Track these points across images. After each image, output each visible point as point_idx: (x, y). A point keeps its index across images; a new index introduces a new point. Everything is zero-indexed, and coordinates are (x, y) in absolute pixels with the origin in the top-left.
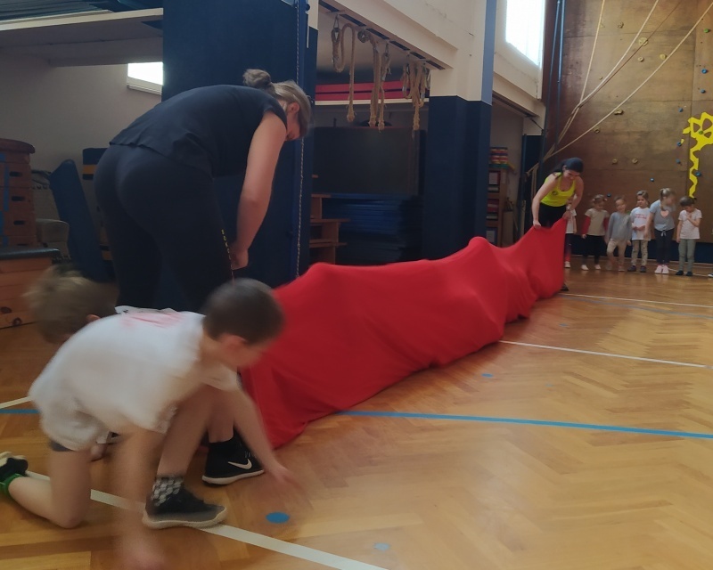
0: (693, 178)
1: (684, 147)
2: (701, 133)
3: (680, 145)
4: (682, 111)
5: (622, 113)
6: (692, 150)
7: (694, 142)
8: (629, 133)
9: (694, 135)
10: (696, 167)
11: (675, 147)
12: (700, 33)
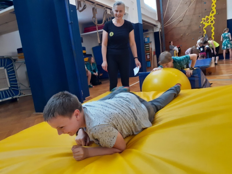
1: (201, 27)
4: (199, 17)
5: (182, 20)
6: (204, 28)
7: (204, 25)
10: (205, 33)
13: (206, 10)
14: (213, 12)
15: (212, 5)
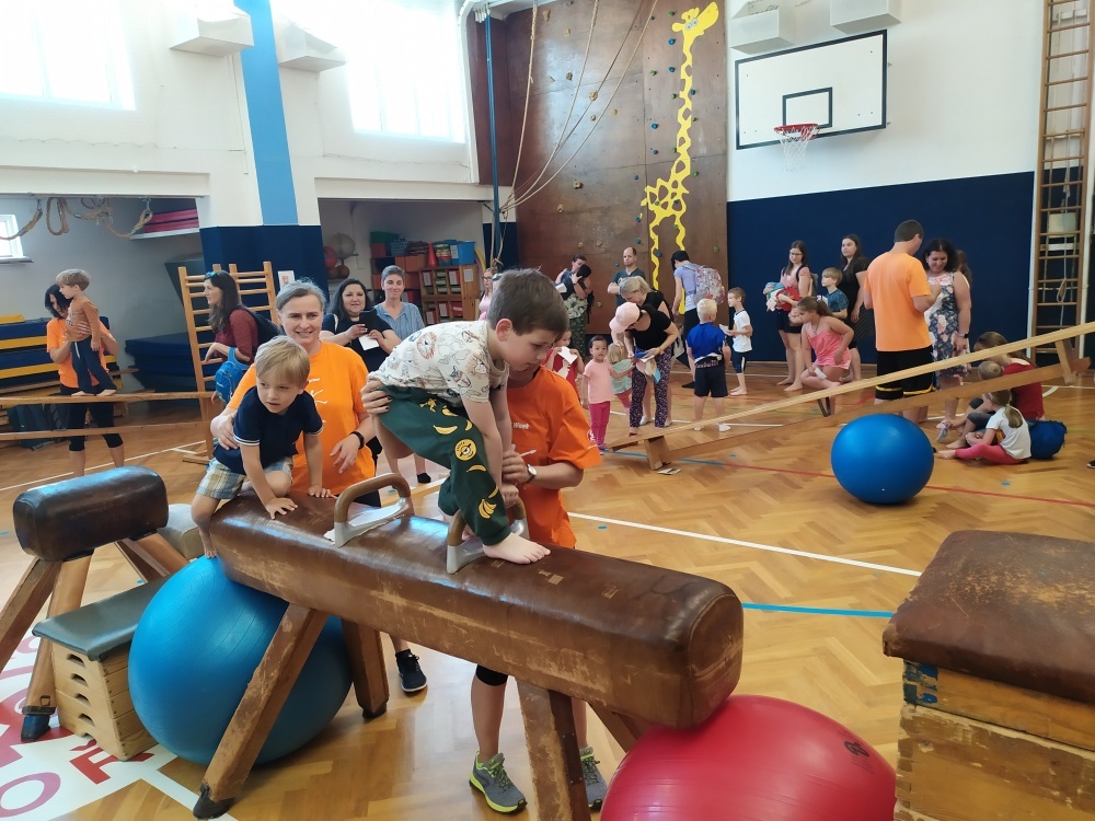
0: (655, 260)
1: (644, 223)
2: (658, 204)
3: (639, 220)
4: (637, 178)
5: (581, 186)
6: (652, 226)
7: (651, 215)
8: (590, 211)
9: (652, 207)
10: (656, 246)
11: (635, 223)
12: (647, 79)
13: (656, 152)
14: (681, 167)
15: (679, 136)
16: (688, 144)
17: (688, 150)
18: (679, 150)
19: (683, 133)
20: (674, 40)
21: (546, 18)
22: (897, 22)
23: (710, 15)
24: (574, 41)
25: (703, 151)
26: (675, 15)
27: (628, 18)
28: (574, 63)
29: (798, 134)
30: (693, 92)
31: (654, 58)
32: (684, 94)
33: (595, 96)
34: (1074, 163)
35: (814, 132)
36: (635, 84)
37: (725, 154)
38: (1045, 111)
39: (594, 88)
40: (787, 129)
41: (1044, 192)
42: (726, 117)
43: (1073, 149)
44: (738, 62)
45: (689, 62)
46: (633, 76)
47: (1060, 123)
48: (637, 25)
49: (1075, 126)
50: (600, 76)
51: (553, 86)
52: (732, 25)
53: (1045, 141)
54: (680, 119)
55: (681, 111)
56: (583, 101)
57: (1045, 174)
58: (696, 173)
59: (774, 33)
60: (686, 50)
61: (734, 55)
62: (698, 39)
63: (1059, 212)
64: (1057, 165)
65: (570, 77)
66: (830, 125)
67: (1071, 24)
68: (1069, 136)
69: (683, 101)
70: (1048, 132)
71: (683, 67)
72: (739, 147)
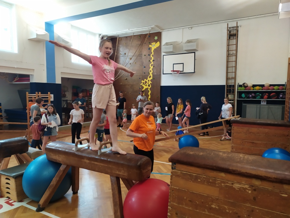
1: (141, 89)
2: (144, 85)
4: (140, 78)
5: (127, 79)
7: (143, 87)
8: (128, 85)
11: (139, 89)
12: (143, 56)
13: (145, 73)
14: (150, 77)
15: (150, 70)
16: (152, 71)
17: (152, 73)
18: (150, 73)
19: (151, 69)
20: (150, 49)
21: (120, 40)
22: (198, 51)
23: (158, 44)
24: (127, 46)
25: (155, 74)
26: (150, 43)
27: (140, 43)
28: (126, 51)
29: (176, 72)
30: (153, 61)
31: (145, 52)
32: (151, 61)
33: (131, 59)
34: (233, 84)
35: (180, 72)
36: (140, 57)
37: (160, 75)
38: (227, 73)
39: (131, 57)
40: (174, 71)
41: (227, 90)
42: (161, 67)
43: (233, 81)
44: (163, 55)
45: (153, 54)
46: (140, 55)
47: (230, 75)
48: (141, 44)
49: (233, 76)
50: (132, 54)
51: (121, 55)
52: (163, 47)
53: (227, 79)
54: (150, 66)
55: (151, 64)
56: (128, 60)
57: (227, 86)
58: (153, 78)
59: (171, 50)
60: (152, 51)
61: (163, 54)
62: (155, 49)
63: (230, 94)
64: (230, 84)
65: (125, 54)
66: (183, 71)
67: (232, 55)
68: (232, 78)
69: (151, 62)
70: (228, 77)
71: (152, 55)
72: (163, 74)
